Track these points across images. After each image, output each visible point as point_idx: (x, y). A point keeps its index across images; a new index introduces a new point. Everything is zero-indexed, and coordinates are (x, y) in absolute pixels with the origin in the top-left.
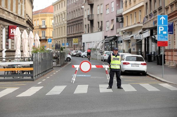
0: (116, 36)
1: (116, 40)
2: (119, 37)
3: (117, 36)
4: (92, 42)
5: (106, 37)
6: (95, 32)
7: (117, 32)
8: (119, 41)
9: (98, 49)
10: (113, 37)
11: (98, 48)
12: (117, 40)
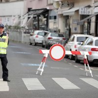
0: (46, 9)
1: (46, 15)
2: (51, 10)
3: (48, 8)
4: (11, 16)
5: (29, 10)
6: (12, 2)
7: (49, 3)
8: (50, 17)
9: (22, 27)
10: (42, 11)
11: (22, 25)
12: (48, 16)
